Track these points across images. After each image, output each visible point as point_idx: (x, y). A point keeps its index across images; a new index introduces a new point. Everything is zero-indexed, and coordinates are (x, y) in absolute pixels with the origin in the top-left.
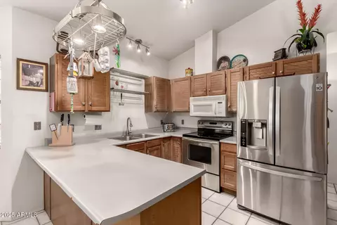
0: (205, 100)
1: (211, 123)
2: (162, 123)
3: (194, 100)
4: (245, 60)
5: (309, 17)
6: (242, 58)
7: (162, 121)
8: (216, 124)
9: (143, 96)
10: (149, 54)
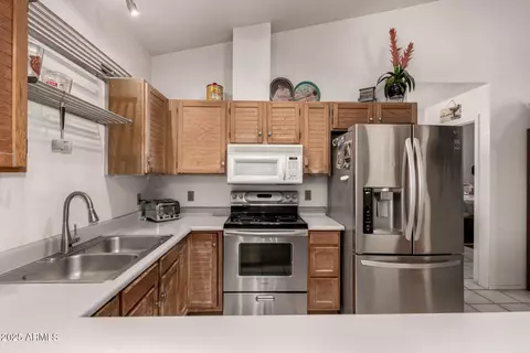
0: (263, 151)
1: (259, 196)
2: (140, 201)
3: (237, 151)
4: (316, 93)
5: (402, 53)
6: (311, 89)
7: (139, 195)
8: (270, 196)
9: (102, 130)
10: (135, 13)
